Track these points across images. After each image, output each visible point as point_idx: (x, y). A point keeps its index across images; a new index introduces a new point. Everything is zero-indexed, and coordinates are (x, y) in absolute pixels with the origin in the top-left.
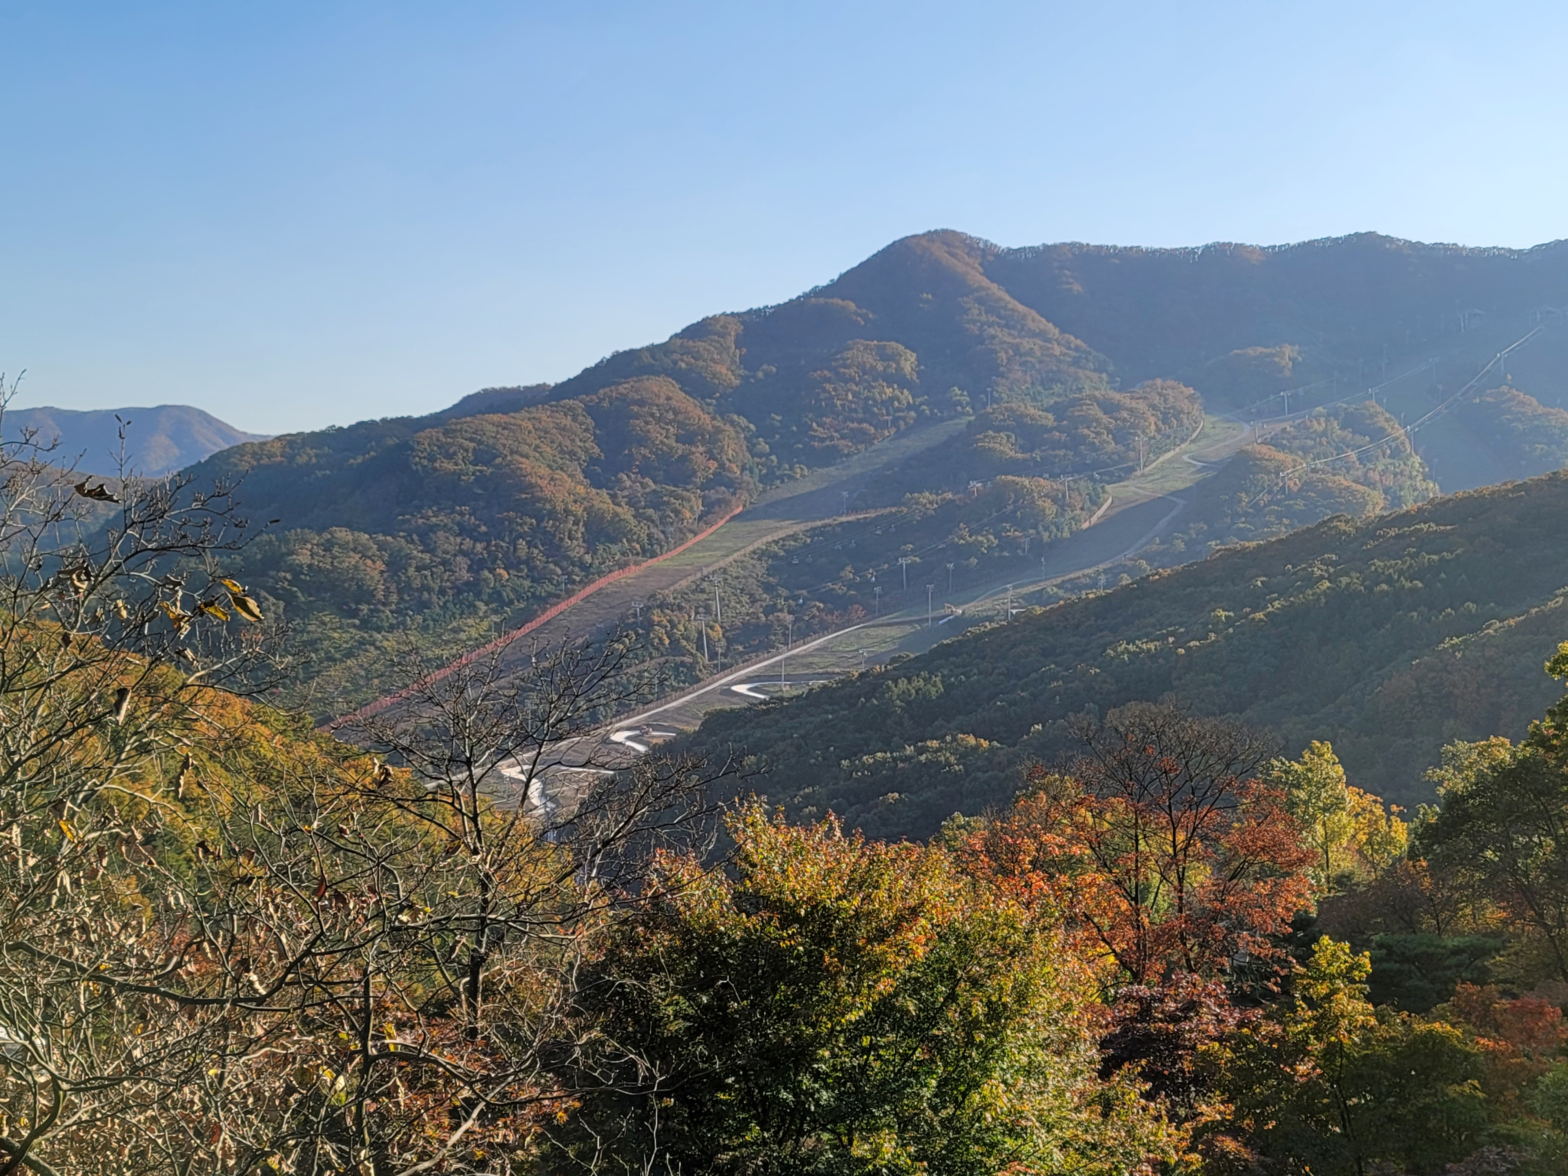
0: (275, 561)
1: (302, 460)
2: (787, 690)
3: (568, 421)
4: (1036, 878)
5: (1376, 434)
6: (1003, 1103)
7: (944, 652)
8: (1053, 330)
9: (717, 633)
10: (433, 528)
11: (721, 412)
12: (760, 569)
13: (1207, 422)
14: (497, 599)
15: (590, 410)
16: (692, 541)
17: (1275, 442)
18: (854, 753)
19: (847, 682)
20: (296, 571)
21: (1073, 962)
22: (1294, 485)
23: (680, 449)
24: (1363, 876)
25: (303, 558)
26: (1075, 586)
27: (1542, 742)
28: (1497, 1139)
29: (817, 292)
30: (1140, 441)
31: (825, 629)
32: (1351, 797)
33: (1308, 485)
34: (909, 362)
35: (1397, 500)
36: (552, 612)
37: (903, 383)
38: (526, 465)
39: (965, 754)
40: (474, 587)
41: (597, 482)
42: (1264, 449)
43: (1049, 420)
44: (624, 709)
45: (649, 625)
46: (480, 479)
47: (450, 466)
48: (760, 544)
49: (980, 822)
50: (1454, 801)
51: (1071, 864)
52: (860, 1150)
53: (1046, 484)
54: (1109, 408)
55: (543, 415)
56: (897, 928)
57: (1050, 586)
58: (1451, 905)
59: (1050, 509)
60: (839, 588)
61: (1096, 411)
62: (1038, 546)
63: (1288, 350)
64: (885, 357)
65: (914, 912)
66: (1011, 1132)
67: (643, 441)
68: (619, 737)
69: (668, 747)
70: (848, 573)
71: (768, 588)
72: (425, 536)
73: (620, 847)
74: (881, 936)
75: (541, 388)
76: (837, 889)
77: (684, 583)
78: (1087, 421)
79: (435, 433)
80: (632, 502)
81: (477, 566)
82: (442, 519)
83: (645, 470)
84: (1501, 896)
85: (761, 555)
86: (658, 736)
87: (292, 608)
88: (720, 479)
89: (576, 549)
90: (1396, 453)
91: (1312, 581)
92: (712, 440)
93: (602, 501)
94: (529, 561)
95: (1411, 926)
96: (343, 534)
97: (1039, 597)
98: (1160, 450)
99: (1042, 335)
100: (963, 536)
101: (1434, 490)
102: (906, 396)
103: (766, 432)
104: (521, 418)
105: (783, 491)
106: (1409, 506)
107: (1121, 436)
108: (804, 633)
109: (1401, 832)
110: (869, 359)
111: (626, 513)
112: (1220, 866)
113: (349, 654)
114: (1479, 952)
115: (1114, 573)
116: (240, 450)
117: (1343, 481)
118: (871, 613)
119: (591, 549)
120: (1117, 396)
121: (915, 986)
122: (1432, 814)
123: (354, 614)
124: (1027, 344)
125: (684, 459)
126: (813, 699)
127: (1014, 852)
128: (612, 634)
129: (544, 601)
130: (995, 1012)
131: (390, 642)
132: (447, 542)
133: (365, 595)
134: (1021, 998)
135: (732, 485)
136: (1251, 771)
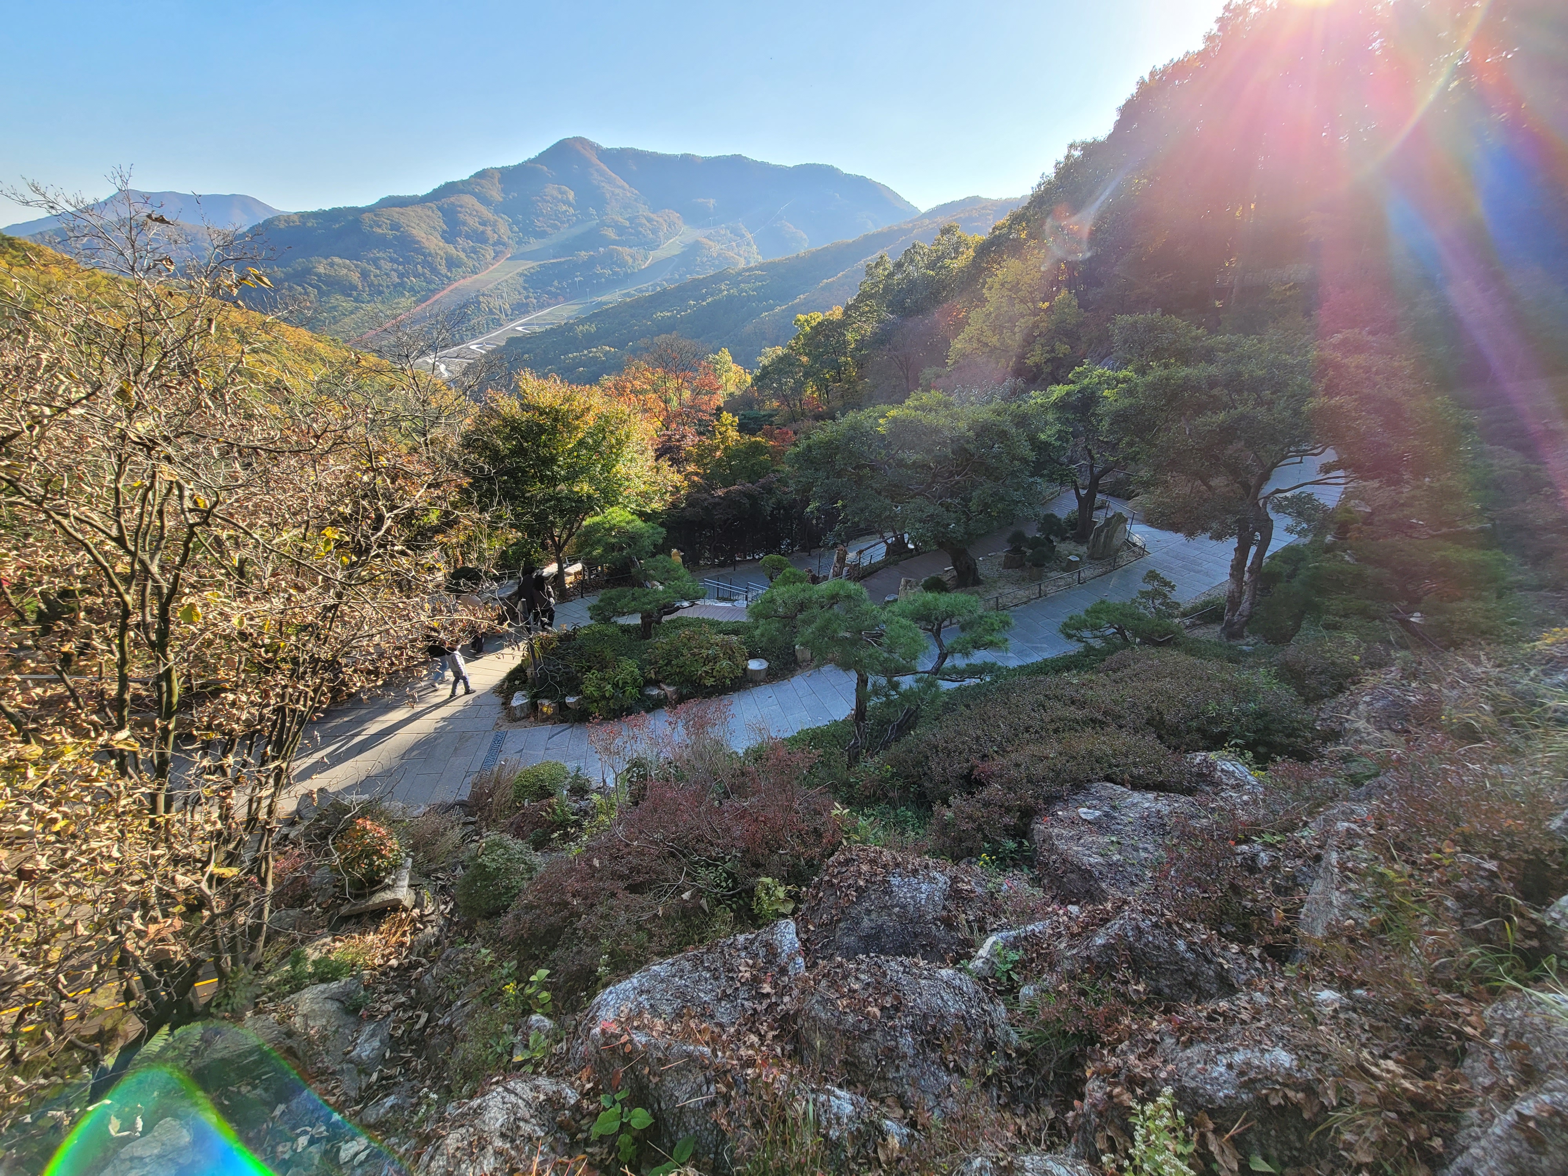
0: (308, 271)
1: (309, 224)
2: (538, 329)
3: (430, 213)
4: (632, 396)
5: (742, 236)
6: (623, 471)
7: (595, 315)
8: (626, 186)
9: (507, 306)
10: (378, 259)
11: (496, 212)
12: (521, 280)
13: (684, 228)
14: (412, 289)
15: (439, 209)
16: (491, 268)
17: (707, 237)
18: (566, 353)
19: (560, 327)
20: (319, 275)
21: (645, 424)
22: (715, 255)
23: (481, 228)
24: (738, 393)
25: (321, 270)
26: (641, 291)
27: (791, 348)
28: (774, 471)
29: (530, 161)
30: (661, 234)
31: (549, 305)
32: (734, 367)
33: (719, 255)
34: (571, 195)
35: (748, 262)
36: (437, 297)
37: (570, 204)
38: (414, 232)
39: (606, 354)
40: (402, 285)
41: (448, 242)
42: (705, 240)
43: (627, 224)
44: (474, 337)
45: (479, 303)
46: (395, 237)
47: (379, 231)
48: (520, 270)
49: (612, 378)
50: (765, 368)
51: (643, 392)
52: (576, 489)
53: (627, 250)
54: (650, 220)
55: (419, 209)
57: (632, 291)
58: (763, 401)
59: (630, 261)
60: (553, 289)
61: (644, 221)
62: (626, 274)
63: (712, 201)
64: (561, 193)
65: (588, 409)
66: (626, 479)
67: (464, 224)
68: (473, 347)
69: (493, 351)
70: (556, 283)
71: (525, 288)
72: (375, 262)
75: (416, 196)
77: (491, 286)
78: (642, 225)
79: (371, 215)
80: (464, 250)
81: (401, 276)
82: (381, 255)
83: (468, 237)
84: (778, 398)
85: (521, 275)
86: (490, 347)
87: (321, 293)
88: (499, 242)
89: (443, 270)
90: (748, 244)
91: (721, 291)
92: (494, 225)
93: (451, 249)
94: (423, 274)
95: (751, 408)
96: (337, 260)
97: (628, 295)
98: (668, 239)
99: (622, 188)
100: (599, 270)
101: (760, 259)
102: (571, 210)
103: (516, 223)
104: (409, 210)
105: (527, 248)
106: (752, 264)
107: (654, 231)
108: (542, 307)
109: (749, 379)
110: (555, 193)
111: (462, 255)
112: (693, 391)
113: (352, 313)
114: (771, 416)
115: (654, 286)
116: (278, 218)
117: (731, 254)
118: (566, 300)
119: (450, 270)
120: (652, 216)
121: (591, 435)
122: (757, 372)
123: (350, 295)
124: (617, 191)
125: (483, 232)
126: (547, 333)
127: (624, 387)
128: (465, 306)
129: (434, 292)
130: (619, 442)
131: (368, 307)
132: (387, 266)
133: (354, 288)
134: (628, 437)
135: (504, 244)
136: (702, 358)
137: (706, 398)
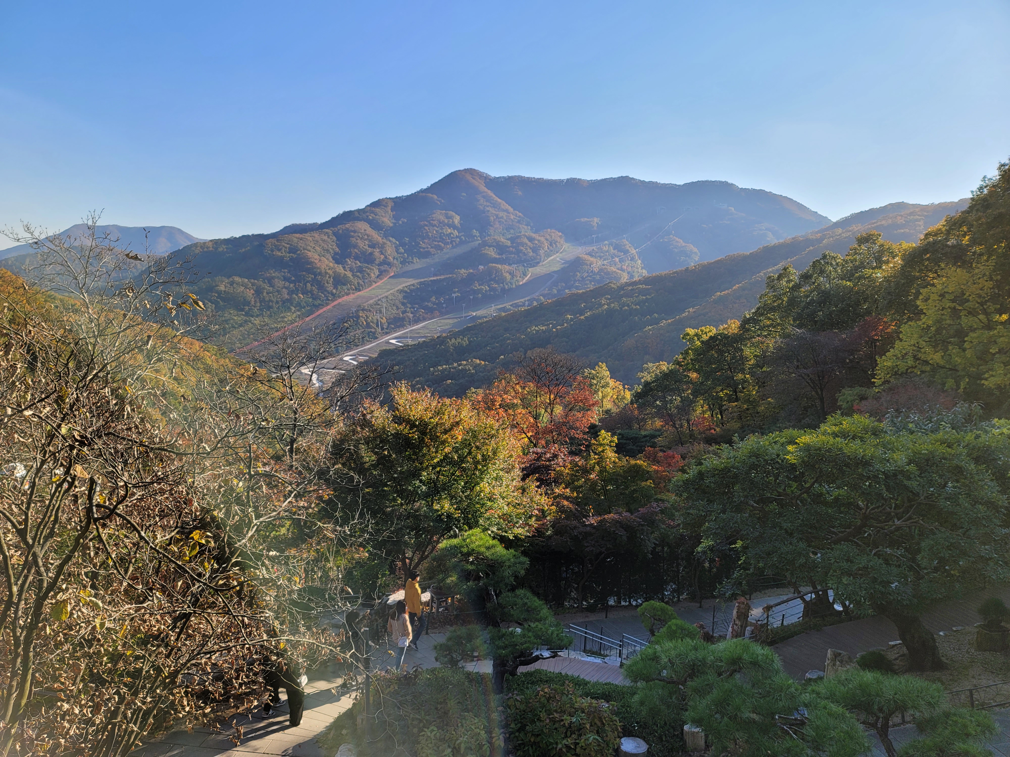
0: (211, 289)
1: (220, 249)
2: (410, 342)
3: (326, 238)
4: (501, 411)
5: (626, 252)
6: (487, 490)
7: (469, 329)
8: (511, 209)
9: (384, 321)
10: (273, 278)
11: (386, 236)
12: (400, 296)
13: (566, 246)
14: (299, 306)
15: (334, 234)
16: (374, 285)
17: (590, 254)
18: (435, 365)
19: (433, 340)
20: (219, 293)
21: (513, 441)
22: (596, 270)
23: (370, 250)
24: (615, 410)
25: (222, 288)
26: (517, 305)
27: (678, 363)
28: (657, 500)
29: (422, 191)
30: (542, 252)
31: (424, 319)
32: (612, 383)
33: (601, 270)
34: (457, 219)
35: (632, 276)
36: (321, 311)
37: (455, 227)
38: (309, 254)
39: (476, 367)
40: (290, 301)
41: (337, 262)
42: (586, 256)
43: (509, 243)
44: (348, 349)
45: (358, 317)
46: (291, 259)
47: (279, 254)
48: (400, 287)
49: (480, 391)
50: (647, 384)
51: (513, 406)
52: (436, 507)
53: (507, 267)
54: (531, 239)
55: (316, 235)
56: (451, 429)
57: (508, 305)
58: (644, 420)
59: (508, 277)
60: (430, 304)
61: (526, 240)
62: (503, 290)
63: (596, 220)
64: (448, 217)
65: (458, 423)
66: (490, 499)
67: (355, 246)
68: (346, 359)
69: (366, 362)
70: (433, 299)
71: (403, 304)
72: (270, 281)
73: (347, 399)
74: (446, 432)
75: (315, 224)
76: (430, 415)
77: (371, 302)
78: (523, 244)
79: (273, 241)
80: (351, 270)
81: (291, 293)
82: (277, 274)
83: (357, 258)
84: (662, 417)
85: (401, 291)
86: (362, 359)
87: (218, 308)
88: (385, 262)
89: (330, 288)
90: (632, 259)
91: (601, 305)
92: (382, 248)
93: (340, 269)
94: (311, 292)
95: (630, 427)
96: (237, 279)
97: (503, 310)
98: (549, 256)
99: (507, 211)
100: (476, 286)
101: (645, 273)
102: (456, 233)
103: (403, 245)
104: (307, 236)
105: (409, 268)
106: (636, 278)
107: (535, 250)
108: (417, 321)
109: (628, 395)
110: (442, 218)
111: (349, 274)
112: (565, 407)
113: (241, 325)
114: (653, 436)
115: (531, 301)
116: (196, 245)
117: (613, 269)
118: (442, 314)
119: (335, 287)
120: (534, 235)
121: (456, 450)
122: (639, 388)
123: (242, 310)
124: (501, 214)
125: (371, 254)
126: (420, 346)
127: (493, 401)
128: (344, 321)
129: (318, 307)
130: (485, 458)
131: (257, 321)
132: (279, 283)
133: (248, 303)
134: (495, 453)
135: (389, 264)
136: (578, 373)
137: (580, 415)
